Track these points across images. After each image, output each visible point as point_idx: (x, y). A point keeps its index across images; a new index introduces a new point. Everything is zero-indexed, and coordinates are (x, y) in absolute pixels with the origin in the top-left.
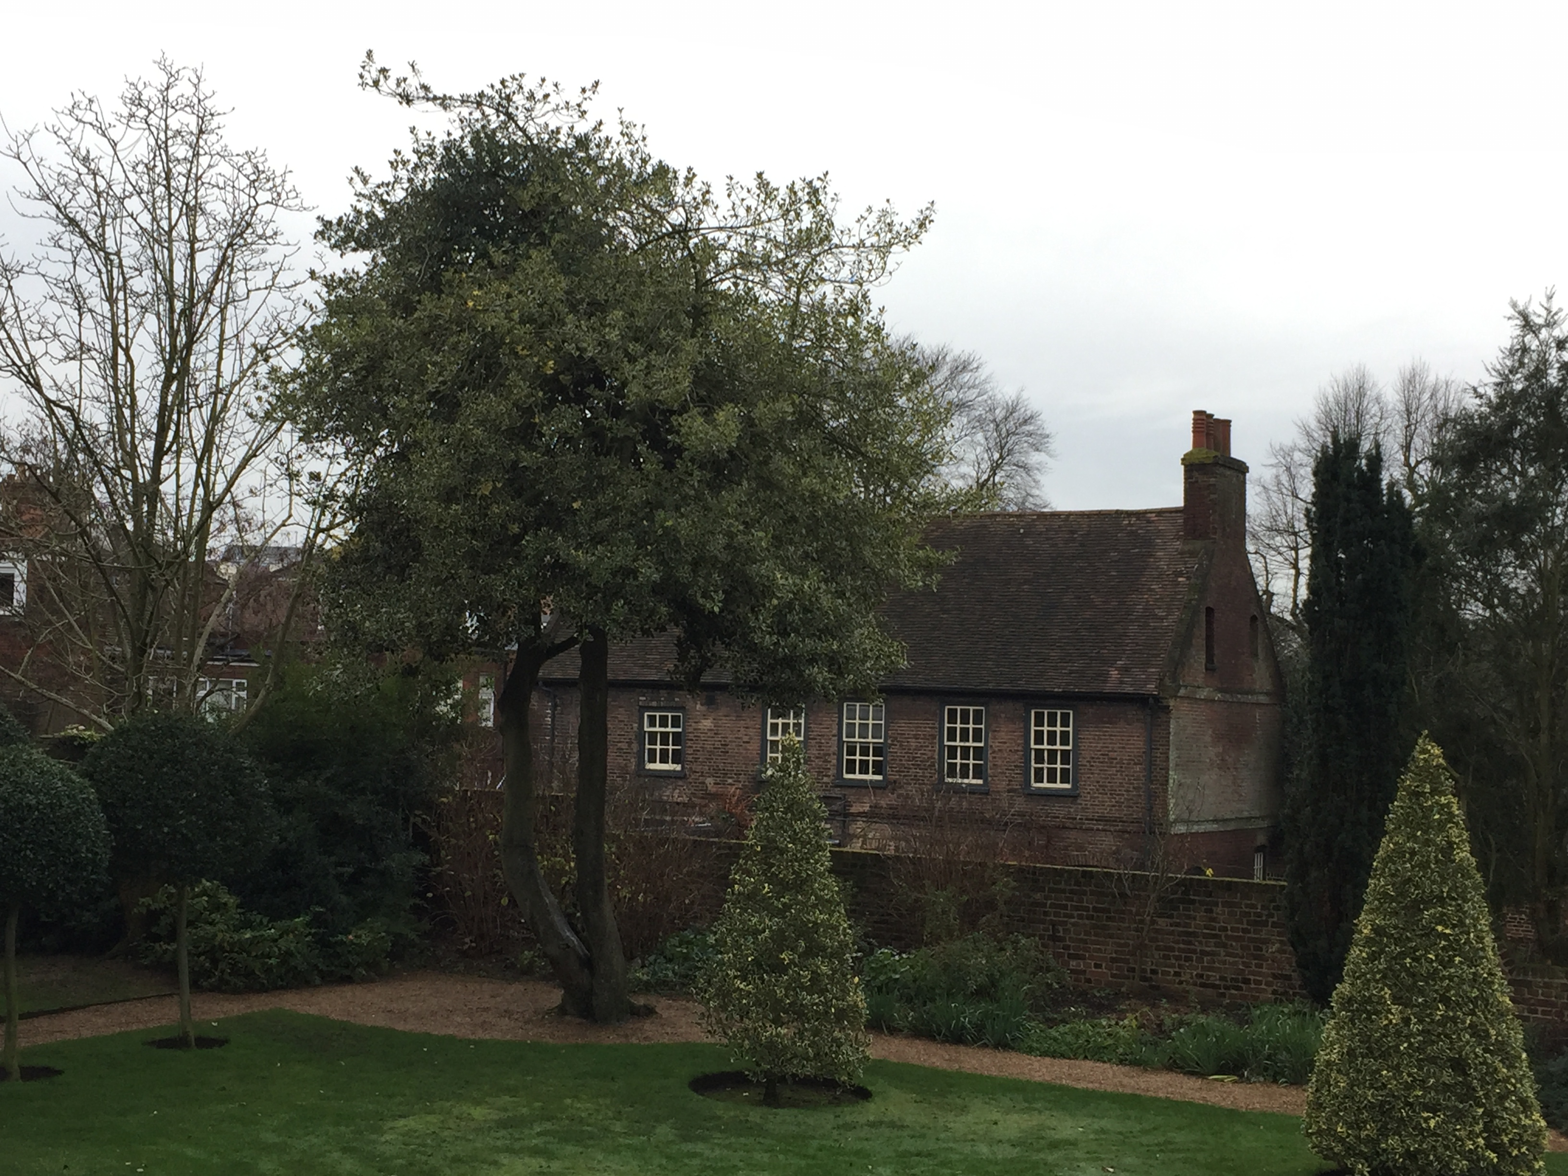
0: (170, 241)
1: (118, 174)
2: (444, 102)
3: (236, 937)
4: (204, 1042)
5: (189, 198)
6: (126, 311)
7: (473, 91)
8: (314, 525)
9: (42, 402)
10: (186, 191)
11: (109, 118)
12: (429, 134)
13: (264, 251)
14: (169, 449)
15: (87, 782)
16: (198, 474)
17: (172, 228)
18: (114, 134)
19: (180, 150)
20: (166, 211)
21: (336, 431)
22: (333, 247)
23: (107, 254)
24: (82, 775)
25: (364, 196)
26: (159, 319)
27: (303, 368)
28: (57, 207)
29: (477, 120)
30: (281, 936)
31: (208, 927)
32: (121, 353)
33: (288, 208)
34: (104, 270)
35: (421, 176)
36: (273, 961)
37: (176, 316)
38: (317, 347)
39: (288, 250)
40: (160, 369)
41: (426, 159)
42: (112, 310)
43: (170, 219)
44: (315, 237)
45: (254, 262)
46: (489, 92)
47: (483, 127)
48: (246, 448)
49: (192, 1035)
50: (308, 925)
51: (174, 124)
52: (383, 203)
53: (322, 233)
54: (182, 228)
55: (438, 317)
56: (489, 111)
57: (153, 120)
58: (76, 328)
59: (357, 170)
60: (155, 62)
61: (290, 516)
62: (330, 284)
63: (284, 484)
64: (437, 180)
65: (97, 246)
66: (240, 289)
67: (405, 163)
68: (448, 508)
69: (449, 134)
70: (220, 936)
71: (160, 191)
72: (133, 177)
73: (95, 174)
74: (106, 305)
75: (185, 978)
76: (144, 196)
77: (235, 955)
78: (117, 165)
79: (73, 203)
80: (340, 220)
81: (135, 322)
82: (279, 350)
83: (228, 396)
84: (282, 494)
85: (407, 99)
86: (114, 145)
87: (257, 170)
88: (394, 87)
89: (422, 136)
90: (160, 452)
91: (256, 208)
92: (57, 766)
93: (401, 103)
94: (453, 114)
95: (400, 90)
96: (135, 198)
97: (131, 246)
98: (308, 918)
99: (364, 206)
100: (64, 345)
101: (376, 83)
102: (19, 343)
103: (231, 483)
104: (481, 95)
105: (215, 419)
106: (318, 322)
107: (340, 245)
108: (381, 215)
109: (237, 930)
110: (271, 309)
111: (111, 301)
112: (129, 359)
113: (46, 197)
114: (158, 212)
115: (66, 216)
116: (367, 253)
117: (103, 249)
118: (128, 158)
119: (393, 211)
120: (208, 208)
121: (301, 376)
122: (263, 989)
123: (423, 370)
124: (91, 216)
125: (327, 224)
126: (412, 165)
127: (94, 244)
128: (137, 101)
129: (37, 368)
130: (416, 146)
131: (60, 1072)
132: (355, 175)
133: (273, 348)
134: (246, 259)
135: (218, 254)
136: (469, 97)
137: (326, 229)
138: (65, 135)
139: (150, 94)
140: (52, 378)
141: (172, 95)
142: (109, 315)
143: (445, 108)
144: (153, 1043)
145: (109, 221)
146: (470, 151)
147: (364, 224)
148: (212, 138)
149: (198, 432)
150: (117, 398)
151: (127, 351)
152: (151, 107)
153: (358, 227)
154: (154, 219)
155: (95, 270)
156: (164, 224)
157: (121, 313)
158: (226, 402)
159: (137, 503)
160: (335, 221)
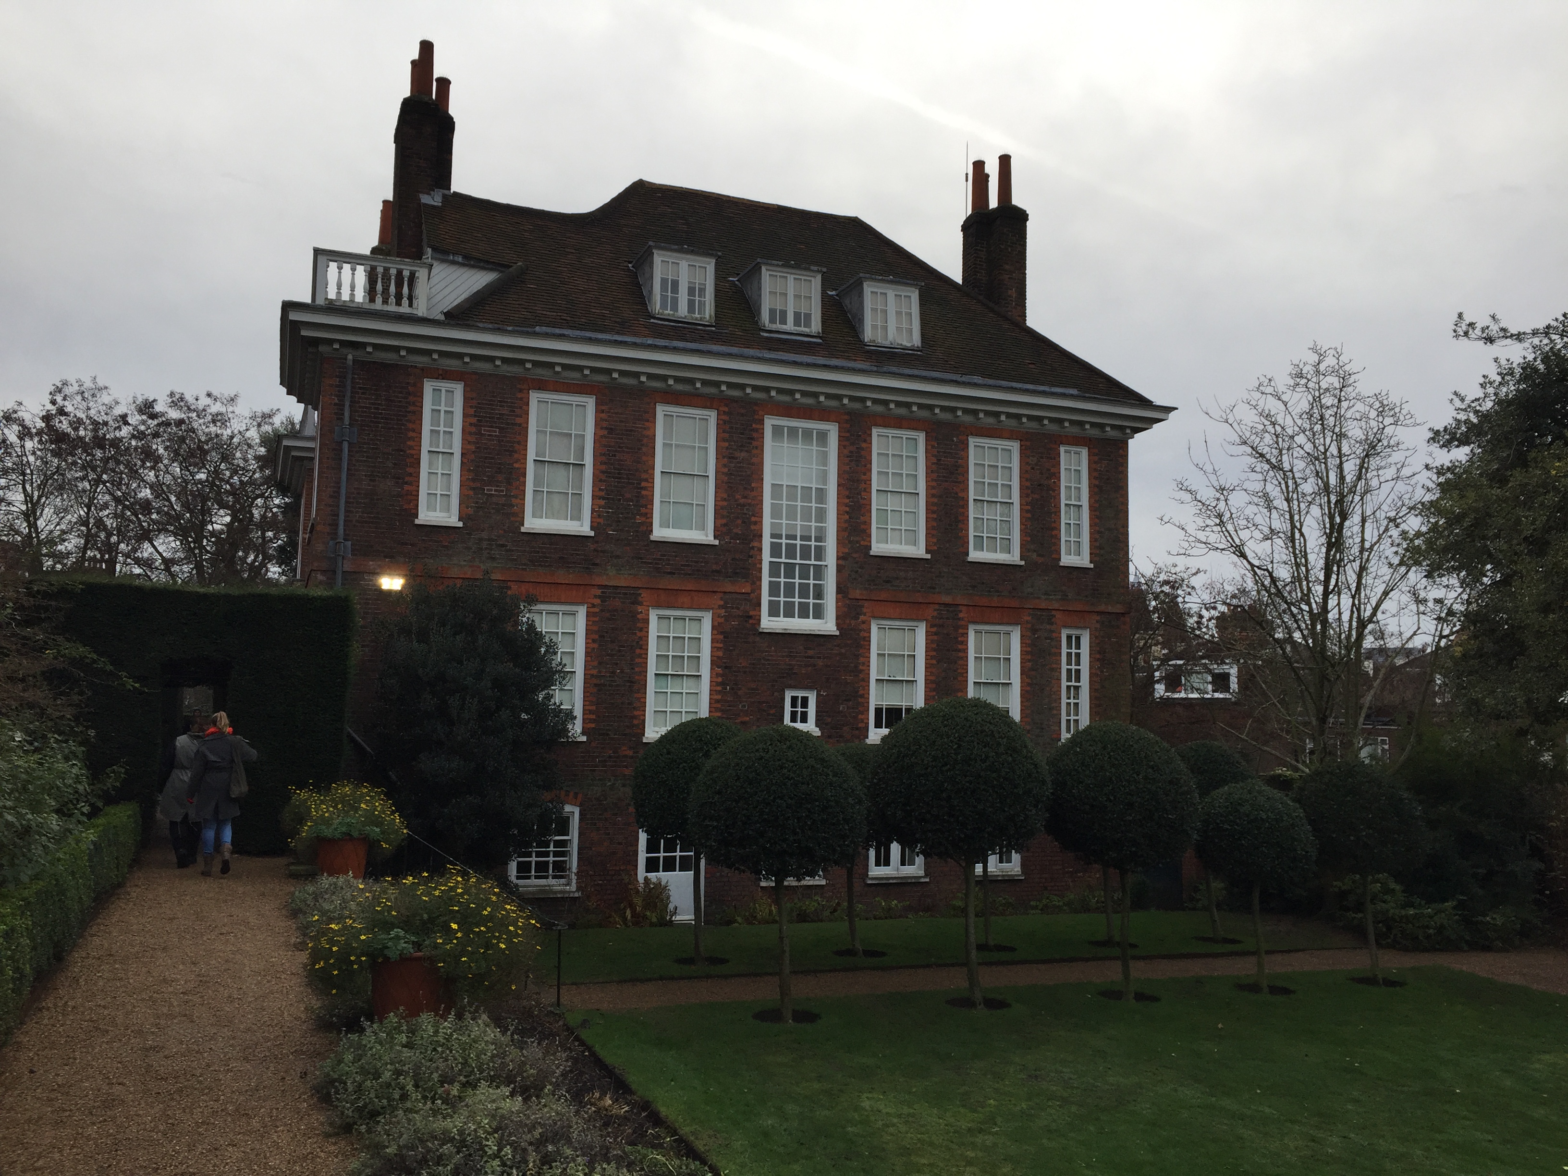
0: (1326, 458)
1: (1289, 422)
2: (1519, 337)
3: (1403, 912)
4: (1390, 983)
5: (1337, 430)
6: (1299, 506)
7: (1541, 325)
8: (1438, 633)
9: (1249, 567)
10: (1335, 426)
11: (1281, 388)
12: (1508, 360)
13: (1389, 455)
14: (1333, 590)
15: (1298, 805)
16: (1353, 604)
17: (1326, 450)
18: (1284, 398)
19: (1328, 400)
20: (1322, 440)
21: (1454, 569)
22: (1441, 447)
23: (1284, 473)
24: (1294, 800)
25: (1461, 410)
26: (1321, 508)
27: (1424, 529)
28: (1252, 447)
29: (1546, 345)
30: (1436, 914)
31: (1383, 905)
32: (1297, 531)
33: (1406, 425)
34: (1283, 482)
35: (1505, 390)
36: (1431, 931)
37: (1333, 506)
38: (1434, 514)
39: (1408, 453)
40: (1323, 540)
41: (1508, 378)
42: (1289, 506)
43: (1324, 445)
44: (1428, 442)
45: (1383, 464)
46: (1554, 324)
47: (1552, 348)
48: (1385, 585)
49: (1380, 977)
50: (1454, 908)
51: (1324, 385)
52: (1476, 412)
53: (1433, 439)
54: (1334, 450)
55: (1527, 484)
56: (1554, 337)
57: (1311, 385)
58: (1267, 520)
59: (1456, 393)
60: (1310, 349)
61: (1419, 628)
62: (1440, 472)
63: (1414, 607)
64: (1517, 390)
65: (1277, 467)
66: (1374, 483)
67: (1491, 383)
68: (1546, 616)
69: (1525, 358)
70: (1392, 911)
71: (1318, 427)
72: (1299, 422)
73: (1274, 424)
74: (1285, 504)
75: (1372, 938)
76: (1307, 433)
77: (1404, 925)
78: (1288, 417)
79: (1261, 444)
80: (1446, 429)
81: (1304, 512)
82: (1404, 519)
83: (1370, 553)
84: (1412, 613)
85: (1490, 340)
86: (1285, 404)
87: (1383, 405)
88: (1480, 333)
89: (1503, 362)
90: (1326, 594)
91: (1383, 429)
92: (1277, 794)
93: (1486, 343)
94: (1527, 344)
95: (1485, 335)
96: (1302, 434)
97: (1299, 465)
98: (1455, 903)
99: (1462, 416)
100: (1261, 532)
101: (1466, 334)
102: (1233, 533)
103: (1375, 610)
104: (1548, 327)
105: (1363, 569)
106: (1434, 498)
107: (1447, 445)
108: (1475, 421)
109: (1404, 907)
110: (1397, 493)
111: (1288, 500)
112: (1302, 534)
113: (1245, 443)
114: (1317, 441)
115: (1257, 452)
116: (1466, 447)
117: (1282, 469)
118: (1296, 411)
119: (1484, 417)
120: (1350, 434)
121: (1423, 535)
122: (1426, 950)
123: (1518, 522)
124: (1273, 450)
125: (1437, 433)
126: (1497, 383)
127: (1275, 466)
128: (1300, 375)
129: (1245, 548)
130: (1499, 370)
131: (1294, 992)
132: (1454, 397)
133: (1400, 518)
134: (1378, 463)
135: (1358, 462)
136: (1538, 330)
137: (1435, 436)
138: (1254, 403)
139: (1308, 369)
140: (1254, 552)
141: (1322, 367)
142: (1287, 509)
143: (1520, 341)
144: (1353, 979)
145: (1284, 452)
146: (1541, 367)
147: (1464, 428)
148: (1350, 389)
149: (1352, 578)
150: (1296, 560)
151: (1300, 530)
152: (1309, 377)
153: (1459, 431)
154: (1315, 446)
155: (1277, 483)
156: (1322, 448)
157: (1295, 507)
158: (1369, 556)
159: (1314, 625)
160: (1442, 429)
